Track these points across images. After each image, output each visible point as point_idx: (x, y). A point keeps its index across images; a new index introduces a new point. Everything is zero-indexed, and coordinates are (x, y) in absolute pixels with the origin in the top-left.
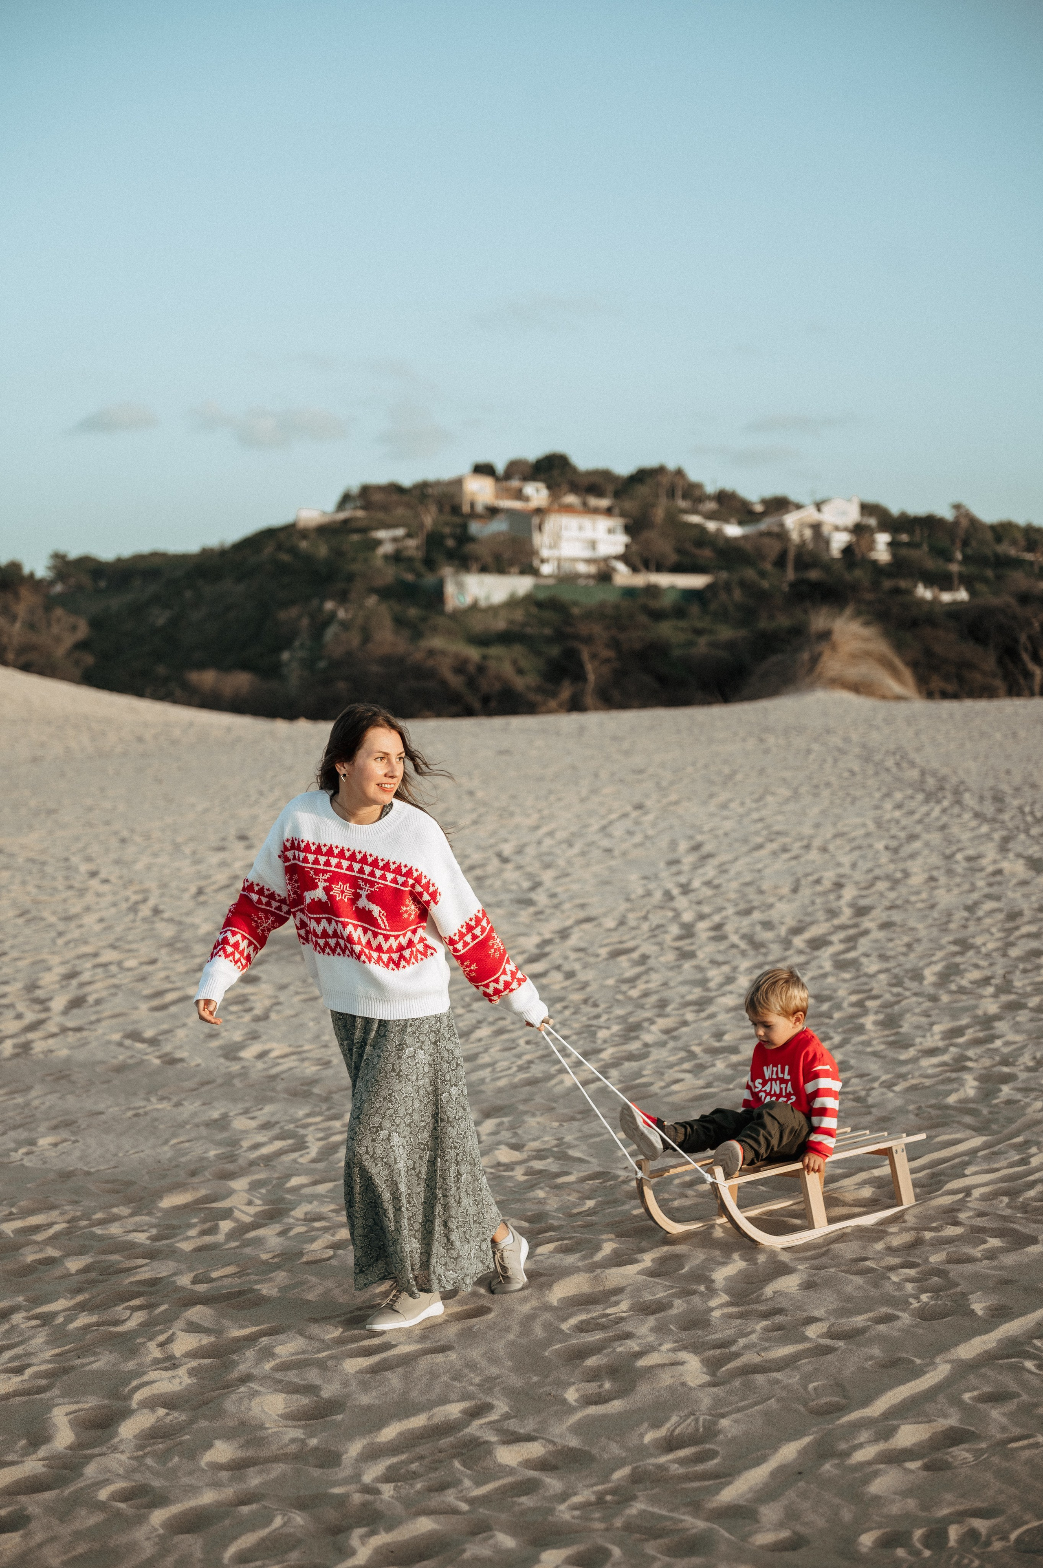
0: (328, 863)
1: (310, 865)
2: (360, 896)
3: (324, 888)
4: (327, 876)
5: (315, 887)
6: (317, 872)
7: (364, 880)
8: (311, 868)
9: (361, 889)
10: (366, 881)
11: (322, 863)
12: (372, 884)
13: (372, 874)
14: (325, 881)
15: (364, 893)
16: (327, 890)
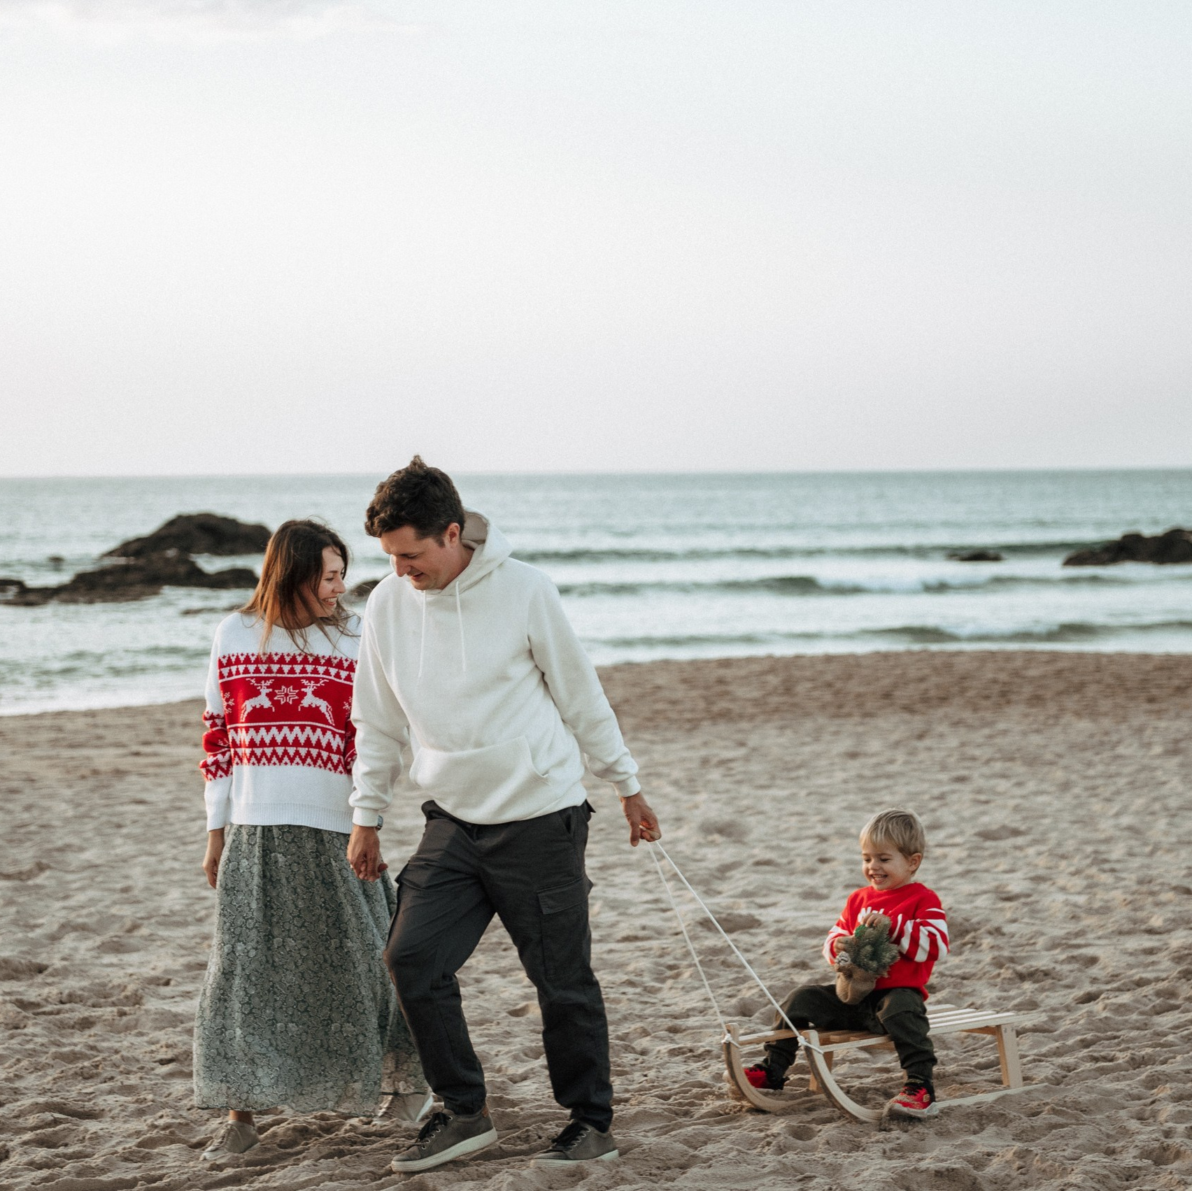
0: (269, 671)
1: (252, 675)
2: (305, 694)
3: (267, 695)
4: (269, 683)
5: (257, 693)
6: (259, 680)
7: (307, 679)
8: (252, 678)
9: (306, 687)
10: (309, 679)
11: (263, 670)
12: (317, 680)
13: (315, 671)
14: (268, 687)
15: (309, 691)
16: (270, 696)
